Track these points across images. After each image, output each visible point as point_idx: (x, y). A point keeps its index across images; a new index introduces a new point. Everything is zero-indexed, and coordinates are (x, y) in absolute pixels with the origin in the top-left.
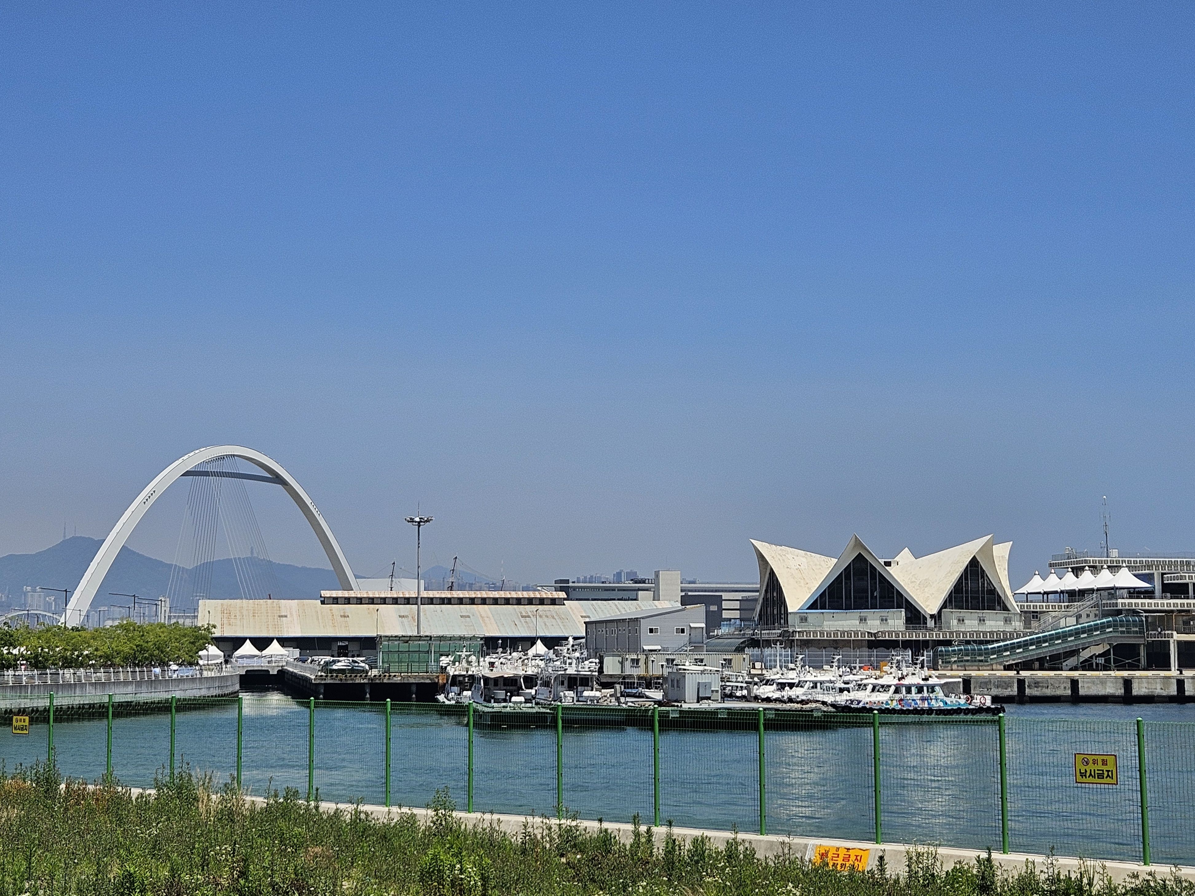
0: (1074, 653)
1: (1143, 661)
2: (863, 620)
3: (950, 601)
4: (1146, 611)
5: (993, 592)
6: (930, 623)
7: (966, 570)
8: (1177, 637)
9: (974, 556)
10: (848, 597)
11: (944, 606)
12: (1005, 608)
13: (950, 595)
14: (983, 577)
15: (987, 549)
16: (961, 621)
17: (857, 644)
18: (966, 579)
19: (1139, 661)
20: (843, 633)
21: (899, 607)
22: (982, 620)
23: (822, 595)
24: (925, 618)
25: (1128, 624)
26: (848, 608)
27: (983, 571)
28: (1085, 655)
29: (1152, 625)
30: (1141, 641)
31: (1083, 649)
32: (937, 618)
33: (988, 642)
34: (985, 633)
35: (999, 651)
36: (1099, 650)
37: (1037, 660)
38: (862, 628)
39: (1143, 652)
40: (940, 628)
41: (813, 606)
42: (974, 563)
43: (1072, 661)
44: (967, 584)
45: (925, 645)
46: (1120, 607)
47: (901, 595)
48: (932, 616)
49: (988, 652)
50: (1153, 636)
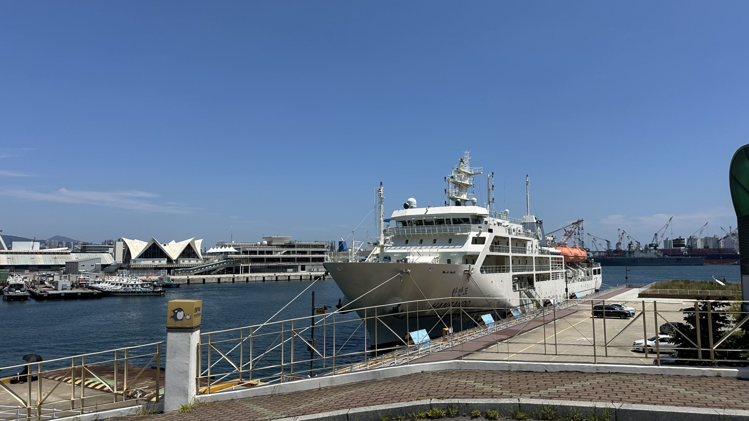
0: (215, 270)
1: (234, 271)
2: (153, 262)
3: (181, 256)
4: (235, 258)
5: (194, 253)
6: (174, 262)
7: (186, 247)
8: (242, 265)
9: (189, 244)
10: (150, 255)
11: (179, 257)
12: (198, 258)
13: (181, 254)
14: (191, 249)
15: (193, 242)
16: (183, 261)
17: (151, 269)
18: (186, 250)
19: (233, 271)
20: (146, 265)
21: (165, 258)
22: (190, 261)
23: (142, 254)
24: (173, 261)
25: (230, 262)
26: (150, 258)
27: (192, 247)
28: (218, 270)
29: (236, 262)
30: (233, 266)
31: (217, 269)
32: (176, 261)
33: (190, 267)
34: (190, 265)
35: (193, 270)
36: (222, 269)
37: (204, 272)
38: (153, 264)
39: (234, 269)
40: (177, 264)
41: (139, 257)
42: (189, 245)
43: (214, 272)
44: (186, 251)
45: (172, 268)
46: (229, 257)
47: (166, 254)
48: (175, 260)
49: (190, 270)
50: (236, 265)
